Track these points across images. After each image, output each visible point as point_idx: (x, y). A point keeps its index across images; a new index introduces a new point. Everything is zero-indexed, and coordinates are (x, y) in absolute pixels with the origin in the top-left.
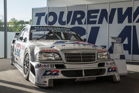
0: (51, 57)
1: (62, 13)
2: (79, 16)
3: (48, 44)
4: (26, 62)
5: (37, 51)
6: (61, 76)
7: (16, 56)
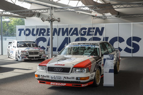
0: (24, 53)
1: (33, 30)
2: (42, 31)
3: (24, 49)
4: (16, 55)
5: (20, 51)
6: (27, 59)
7: (11, 54)
